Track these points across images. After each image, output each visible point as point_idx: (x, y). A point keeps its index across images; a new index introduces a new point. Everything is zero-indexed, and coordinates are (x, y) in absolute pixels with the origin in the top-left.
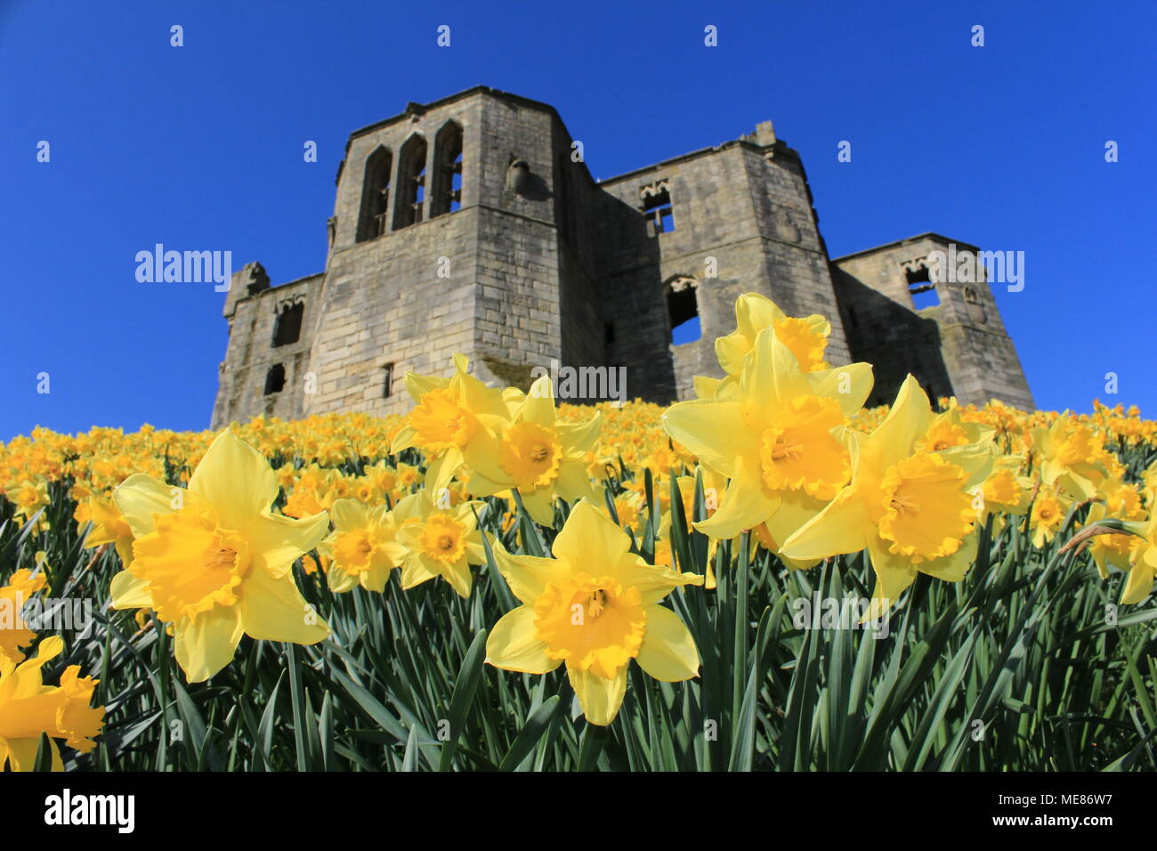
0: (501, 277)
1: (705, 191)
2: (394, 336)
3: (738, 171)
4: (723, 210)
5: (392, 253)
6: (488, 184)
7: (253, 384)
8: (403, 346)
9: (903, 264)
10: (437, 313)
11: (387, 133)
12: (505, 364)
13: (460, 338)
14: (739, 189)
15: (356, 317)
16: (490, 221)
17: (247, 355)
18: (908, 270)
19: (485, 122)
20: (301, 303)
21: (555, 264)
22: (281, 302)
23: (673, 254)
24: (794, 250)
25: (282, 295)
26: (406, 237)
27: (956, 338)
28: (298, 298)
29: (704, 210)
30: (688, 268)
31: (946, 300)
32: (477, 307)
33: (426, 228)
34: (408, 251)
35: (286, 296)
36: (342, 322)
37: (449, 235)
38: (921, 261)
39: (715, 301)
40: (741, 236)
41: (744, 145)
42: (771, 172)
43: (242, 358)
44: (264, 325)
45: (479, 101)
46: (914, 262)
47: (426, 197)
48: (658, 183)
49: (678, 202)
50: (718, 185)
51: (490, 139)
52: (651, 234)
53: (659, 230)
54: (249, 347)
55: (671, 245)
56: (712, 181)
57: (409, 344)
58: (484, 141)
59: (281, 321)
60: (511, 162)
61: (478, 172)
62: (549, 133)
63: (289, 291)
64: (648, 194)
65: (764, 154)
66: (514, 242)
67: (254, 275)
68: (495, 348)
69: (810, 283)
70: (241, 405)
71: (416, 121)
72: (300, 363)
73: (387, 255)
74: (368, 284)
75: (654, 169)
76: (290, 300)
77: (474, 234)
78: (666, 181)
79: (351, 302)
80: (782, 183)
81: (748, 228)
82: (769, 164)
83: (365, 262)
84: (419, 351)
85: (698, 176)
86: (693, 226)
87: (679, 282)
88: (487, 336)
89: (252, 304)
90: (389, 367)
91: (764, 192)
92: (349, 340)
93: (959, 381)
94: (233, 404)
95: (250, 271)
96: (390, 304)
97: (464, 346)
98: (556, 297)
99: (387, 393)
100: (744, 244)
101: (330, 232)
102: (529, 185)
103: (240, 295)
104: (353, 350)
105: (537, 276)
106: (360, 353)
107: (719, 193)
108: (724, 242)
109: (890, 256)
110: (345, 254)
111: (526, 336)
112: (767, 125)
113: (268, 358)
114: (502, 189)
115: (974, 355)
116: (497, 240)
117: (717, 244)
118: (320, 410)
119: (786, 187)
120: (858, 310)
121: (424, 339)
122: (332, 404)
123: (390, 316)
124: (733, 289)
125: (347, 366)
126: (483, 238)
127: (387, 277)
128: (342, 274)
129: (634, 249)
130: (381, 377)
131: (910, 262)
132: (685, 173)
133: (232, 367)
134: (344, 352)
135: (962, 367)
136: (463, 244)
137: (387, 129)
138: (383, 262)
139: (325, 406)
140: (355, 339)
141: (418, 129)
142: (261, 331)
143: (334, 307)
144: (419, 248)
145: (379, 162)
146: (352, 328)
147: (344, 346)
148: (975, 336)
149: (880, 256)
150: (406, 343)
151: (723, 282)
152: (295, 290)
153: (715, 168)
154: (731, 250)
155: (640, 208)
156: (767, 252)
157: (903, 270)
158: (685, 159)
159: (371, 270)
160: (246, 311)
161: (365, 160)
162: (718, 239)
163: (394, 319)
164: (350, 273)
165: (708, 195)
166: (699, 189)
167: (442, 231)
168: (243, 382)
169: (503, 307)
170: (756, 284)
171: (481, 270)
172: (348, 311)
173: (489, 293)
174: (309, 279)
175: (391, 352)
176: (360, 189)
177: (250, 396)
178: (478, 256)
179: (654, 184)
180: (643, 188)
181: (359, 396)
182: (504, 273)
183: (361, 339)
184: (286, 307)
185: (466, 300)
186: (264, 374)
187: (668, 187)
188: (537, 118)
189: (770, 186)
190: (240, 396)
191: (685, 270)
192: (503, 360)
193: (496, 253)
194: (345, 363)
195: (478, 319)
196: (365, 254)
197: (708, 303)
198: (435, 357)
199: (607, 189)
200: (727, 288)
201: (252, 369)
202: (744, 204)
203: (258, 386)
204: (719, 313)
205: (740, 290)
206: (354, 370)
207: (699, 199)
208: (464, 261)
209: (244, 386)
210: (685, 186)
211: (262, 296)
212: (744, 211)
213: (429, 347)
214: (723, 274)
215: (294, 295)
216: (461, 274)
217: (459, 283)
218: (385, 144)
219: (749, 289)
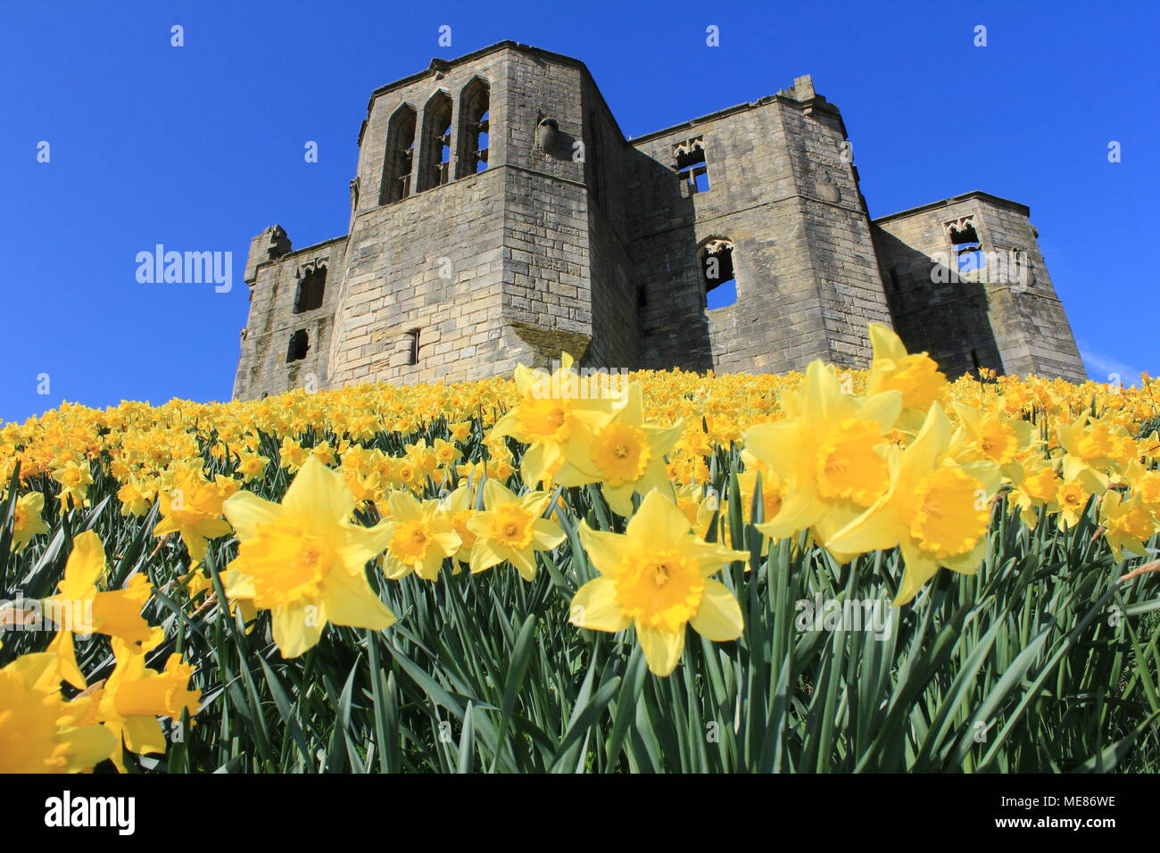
0: (530, 239)
1: (742, 149)
2: (419, 301)
3: (775, 128)
4: (760, 169)
5: (417, 215)
6: (515, 143)
7: (275, 350)
8: (429, 312)
9: (948, 224)
10: (464, 276)
11: (411, 91)
12: (534, 330)
13: (488, 302)
14: (777, 147)
15: (380, 282)
16: (518, 182)
17: (269, 321)
18: (953, 230)
19: (512, 78)
20: (324, 266)
21: (585, 226)
22: (303, 266)
23: (707, 215)
24: (834, 210)
25: (304, 259)
26: (431, 199)
27: (1002, 302)
28: (320, 262)
29: (740, 169)
30: (723, 229)
32: (504, 270)
33: (452, 190)
34: (433, 213)
35: (308, 260)
36: (367, 286)
37: (476, 197)
38: (967, 220)
39: (751, 263)
40: (778, 196)
41: (781, 100)
42: (810, 128)
43: (264, 324)
44: (286, 291)
45: (506, 57)
46: (959, 222)
47: (451, 157)
48: (692, 141)
49: (713, 161)
50: (754, 143)
51: (517, 95)
52: (685, 194)
53: (693, 189)
54: (270, 311)
55: (705, 206)
56: (748, 138)
57: (436, 309)
58: (511, 99)
59: (304, 285)
60: (539, 121)
61: (505, 131)
62: (579, 90)
63: (311, 254)
64: (682, 152)
65: (803, 110)
66: (543, 203)
67: (274, 239)
68: (524, 313)
69: (850, 245)
70: (264, 373)
71: (440, 78)
72: (323, 328)
73: (412, 217)
74: (392, 247)
75: (687, 126)
76: (312, 264)
77: (503, 195)
78: (700, 138)
79: (376, 266)
80: (821, 140)
81: (786, 188)
82: (808, 120)
83: (390, 225)
84: (446, 317)
85: (733, 132)
86: (729, 186)
87: (713, 244)
88: (515, 301)
89: (273, 269)
90: (415, 333)
91: (803, 150)
92: (374, 306)
93: (1006, 347)
94: (255, 371)
95: (271, 234)
96: (415, 268)
97: (492, 311)
98: (586, 261)
99: (413, 360)
100: (779, 204)
101: (353, 194)
102: (559, 145)
103: (261, 259)
104: (378, 315)
105: (567, 238)
106: (384, 319)
107: (755, 151)
108: (760, 202)
109: (935, 215)
110: (369, 216)
111: (555, 301)
112: (806, 79)
113: (291, 324)
114: (530, 148)
115: (1022, 319)
116: (525, 201)
117: (753, 204)
118: (344, 377)
119: (826, 145)
120: (901, 272)
121: (449, 306)
122: (356, 371)
123: (415, 280)
124: (770, 251)
125: (371, 332)
126: (510, 199)
127: (413, 240)
128: (366, 238)
129: (667, 210)
130: (406, 343)
131: (955, 222)
132: (720, 130)
133: (254, 334)
134: (369, 318)
135: (1009, 332)
137: (410, 87)
138: (408, 225)
139: (350, 373)
140: (379, 304)
141: (443, 86)
142: (284, 296)
143: (357, 271)
144: (445, 210)
145: (403, 120)
146: (377, 293)
147: (368, 312)
148: (1023, 299)
149: (923, 216)
150: (433, 308)
151: (760, 244)
152: (317, 254)
153: (751, 126)
154: (768, 210)
155: (673, 166)
156: (805, 213)
157: (947, 231)
158: (720, 116)
159: (395, 233)
160: (267, 276)
161: (388, 119)
162: (755, 199)
163: (420, 283)
164: (373, 237)
165: (744, 152)
166: (735, 146)
167: (468, 193)
168: (265, 349)
169: (532, 270)
170: (793, 245)
171: (509, 232)
172: (372, 276)
173: (517, 256)
174: (332, 243)
175: (417, 318)
176: (383, 149)
177: (272, 363)
178: (506, 218)
179: (688, 142)
180: (676, 146)
181: (385, 362)
182: (533, 235)
183: (386, 304)
184: (308, 272)
185: (493, 263)
186: (287, 340)
187: (703, 145)
188: (566, 74)
189: (808, 143)
190: (262, 363)
191: (720, 232)
192: (532, 326)
193: (524, 215)
194: (369, 329)
195: (506, 283)
196: (390, 216)
197: (744, 267)
198: (462, 323)
199: (639, 148)
200: (764, 251)
201: (274, 335)
202: (781, 163)
203: (280, 352)
204: (755, 276)
205: (777, 252)
206: (379, 336)
207: (735, 157)
208: (491, 223)
209: (266, 353)
210: (720, 144)
211: (284, 261)
212: (781, 169)
213: (456, 312)
214: (759, 236)
215: (316, 259)
216: (488, 237)
217: (486, 247)
218: (409, 102)
219: (786, 250)
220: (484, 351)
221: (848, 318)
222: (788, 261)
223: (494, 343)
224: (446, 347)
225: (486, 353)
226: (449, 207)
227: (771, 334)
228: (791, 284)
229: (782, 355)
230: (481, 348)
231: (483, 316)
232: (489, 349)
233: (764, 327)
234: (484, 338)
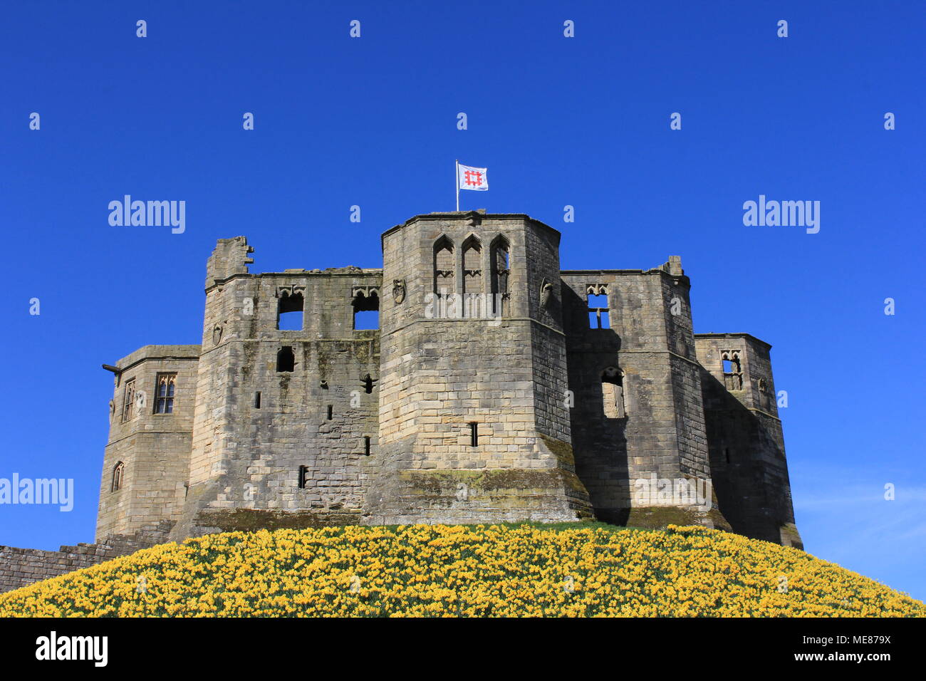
0: (543, 376)
1: (635, 305)
2: (475, 403)
3: (658, 295)
4: (645, 324)
6: (532, 301)
7: (264, 359)
8: (483, 412)
9: (723, 352)
10: (506, 394)
11: (450, 227)
12: (550, 440)
13: (525, 418)
14: (657, 311)
15: (443, 380)
16: (536, 334)
17: (253, 329)
19: (527, 246)
20: (300, 294)
22: (281, 288)
23: (609, 347)
24: (685, 363)
25: (282, 282)
26: (476, 327)
27: (751, 419)
28: (297, 289)
29: (632, 319)
30: (620, 362)
31: (748, 388)
32: (534, 398)
34: (478, 338)
35: (286, 284)
36: (433, 380)
37: (510, 337)
38: (736, 353)
39: (637, 392)
40: (655, 349)
41: (662, 274)
43: (248, 331)
44: (267, 306)
45: (522, 227)
46: (731, 352)
48: (600, 285)
49: (614, 307)
50: (642, 302)
51: (531, 262)
54: (254, 321)
55: (607, 340)
56: (639, 297)
57: (488, 413)
58: (528, 264)
60: (544, 285)
61: (526, 290)
63: (288, 280)
64: (592, 291)
65: (673, 282)
66: (547, 349)
68: (544, 428)
69: (691, 389)
70: (255, 375)
71: (473, 225)
72: (309, 351)
73: (463, 337)
74: (450, 355)
75: (598, 273)
76: (289, 289)
77: (529, 342)
78: (606, 285)
79: (438, 366)
81: (661, 344)
83: (445, 336)
84: (496, 420)
85: (629, 289)
87: (611, 369)
88: (541, 420)
89: (250, 282)
90: (473, 425)
91: (670, 314)
94: (246, 371)
96: (470, 378)
97: (528, 425)
99: (474, 443)
100: (656, 355)
102: (551, 302)
103: (238, 269)
104: (445, 404)
105: (558, 375)
106: (450, 408)
107: (643, 309)
108: (644, 349)
109: (715, 343)
112: (678, 259)
113: (276, 339)
114: (538, 305)
116: (540, 347)
117: (639, 350)
119: (682, 310)
121: (498, 412)
123: (471, 387)
124: (649, 387)
125: (440, 415)
126: (534, 346)
127: (465, 355)
130: (468, 431)
131: (728, 352)
132: (620, 284)
133: (239, 337)
134: (437, 404)
136: (521, 348)
137: (448, 222)
138: (461, 341)
140: (445, 396)
141: (475, 233)
142: (266, 310)
143: (424, 366)
144: (488, 340)
146: (441, 387)
147: (437, 400)
149: (708, 341)
150: (486, 411)
151: (642, 380)
152: (293, 281)
153: (641, 288)
154: (649, 357)
155: (586, 301)
156: (672, 365)
157: (722, 356)
158: (621, 273)
159: (451, 345)
160: (246, 286)
161: (432, 244)
162: (640, 345)
163: (475, 390)
164: (434, 342)
165: (636, 308)
166: (629, 301)
167: (505, 333)
168: (253, 354)
169: (545, 399)
170: (663, 387)
171: (535, 371)
172: (436, 373)
173: (539, 388)
174: (308, 276)
175: (474, 414)
177: (263, 369)
178: (533, 359)
179: (597, 286)
180: (588, 286)
181: (454, 440)
182: (545, 373)
183: (450, 398)
184: (285, 293)
185: (527, 391)
186: (275, 352)
187: (607, 291)
188: (552, 243)
189: (674, 309)
190: (252, 366)
191: (617, 363)
192: (549, 437)
193: (540, 358)
194: (439, 413)
195: (535, 407)
196: (445, 330)
197: (631, 392)
198: (507, 427)
199: (564, 278)
200: (645, 386)
201: (261, 343)
202: (659, 324)
203: (270, 361)
204: (638, 402)
205: (653, 389)
206: (447, 419)
207: (629, 309)
208: (523, 361)
209: (255, 358)
210: (619, 295)
211: (261, 277)
212: (659, 328)
213: (502, 418)
214: (642, 373)
215: (293, 285)
216: (522, 371)
217: (521, 378)
218: (448, 234)
219: (658, 389)
220: (524, 450)
221: (688, 442)
222: (659, 397)
223: (530, 447)
224: (499, 441)
225: (526, 452)
226: (491, 339)
227: (646, 445)
228: (660, 414)
229: (651, 460)
230: (521, 448)
231: (522, 427)
232: (528, 450)
233: (642, 439)
234: (524, 441)
